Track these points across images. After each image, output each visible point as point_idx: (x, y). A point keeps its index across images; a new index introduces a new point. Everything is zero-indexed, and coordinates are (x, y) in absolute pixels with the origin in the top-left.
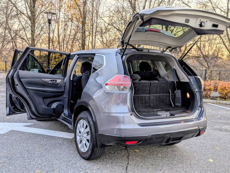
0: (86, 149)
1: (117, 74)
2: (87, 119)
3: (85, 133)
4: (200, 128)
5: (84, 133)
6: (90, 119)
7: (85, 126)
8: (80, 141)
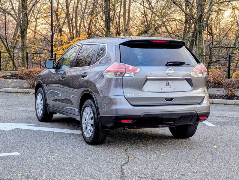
0: (91, 134)
1: (114, 62)
2: (91, 105)
3: (90, 119)
4: (197, 112)
5: (88, 119)
6: (93, 105)
7: (89, 113)
8: (85, 128)
